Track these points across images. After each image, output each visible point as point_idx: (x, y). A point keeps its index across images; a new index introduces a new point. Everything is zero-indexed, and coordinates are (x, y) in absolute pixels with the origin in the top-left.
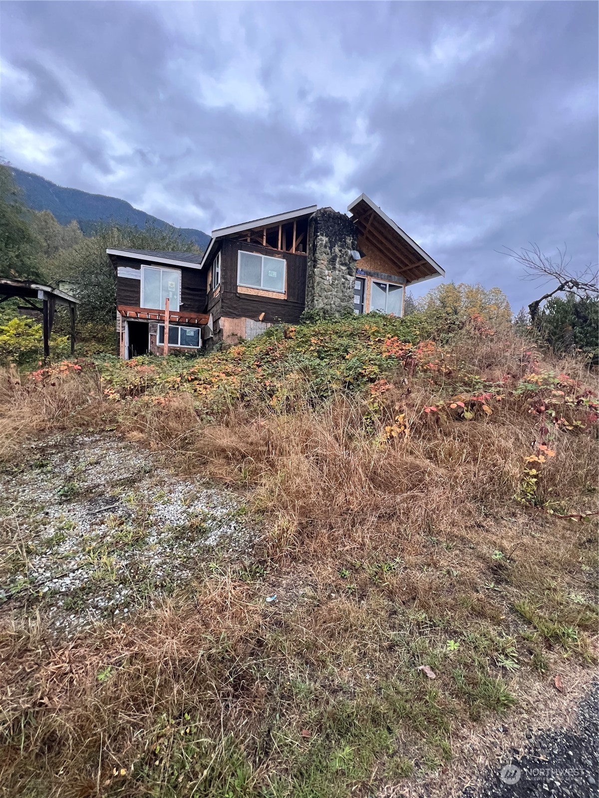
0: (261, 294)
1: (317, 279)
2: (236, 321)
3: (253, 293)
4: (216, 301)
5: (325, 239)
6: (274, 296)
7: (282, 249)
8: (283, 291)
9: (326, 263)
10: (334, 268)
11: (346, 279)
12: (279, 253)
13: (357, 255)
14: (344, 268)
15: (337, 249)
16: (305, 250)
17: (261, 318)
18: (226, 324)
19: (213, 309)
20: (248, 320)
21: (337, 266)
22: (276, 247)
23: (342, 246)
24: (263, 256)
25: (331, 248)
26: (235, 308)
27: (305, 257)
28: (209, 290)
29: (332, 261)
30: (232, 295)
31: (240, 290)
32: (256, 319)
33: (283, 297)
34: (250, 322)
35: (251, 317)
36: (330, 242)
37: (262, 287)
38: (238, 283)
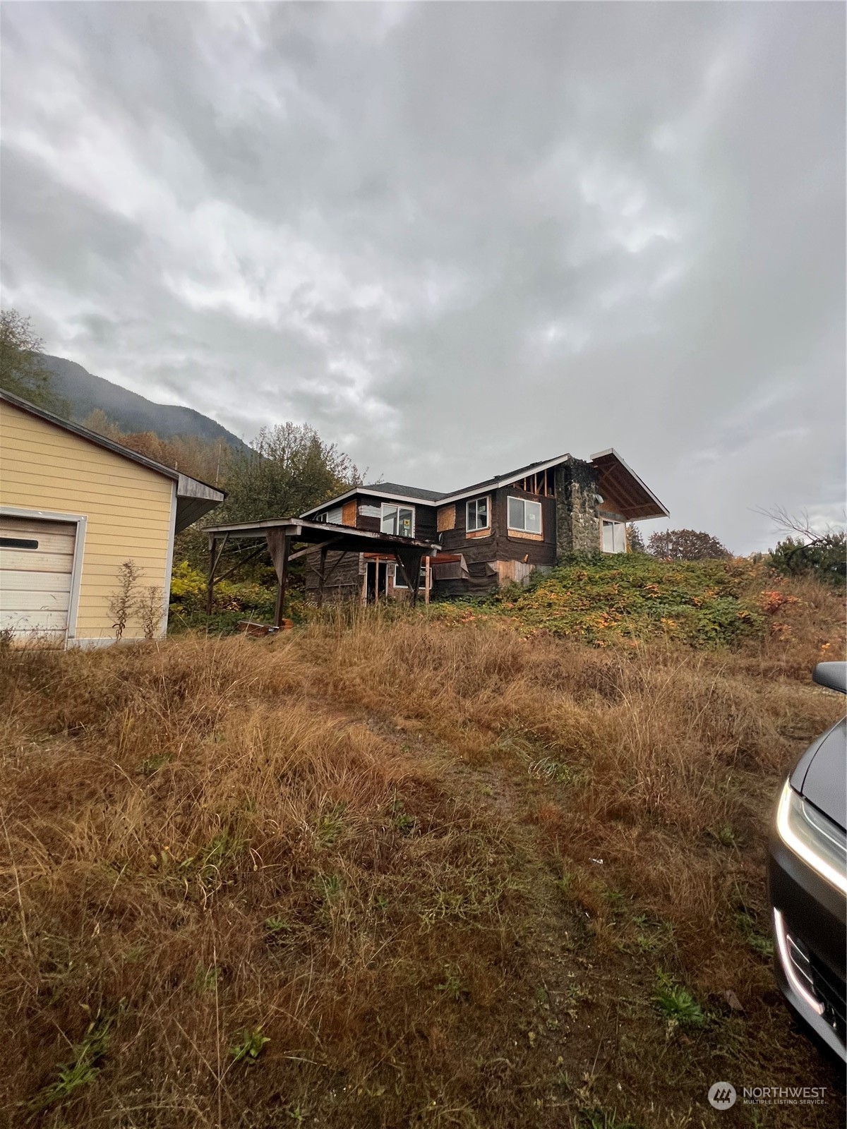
0: (525, 536)
1: (575, 522)
2: (508, 563)
3: (519, 536)
4: (477, 543)
5: (577, 485)
6: (533, 538)
7: (538, 494)
8: (540, 533)
9: (579, 507)
10: (585, 511)
11: (594, 521)
12: (536, 497)
13: (601, 500)
14: (591, 511)
15: (585, 494)
16: (553, 494)
17: (525, 559)
18: (500, 567)
20: (517, 562)
21: (587, 509)
22: (534, 493)
23: (589, 491)
24: (525, 501)
25: (582, 493)
26: (507, 552)
27: (554, 500)
28: (444, 528)
29: (583, 505)
30: (504, 538)
31: (510, 534)
32: (521, 561)
33: (540, 539)
34: (518, 564)
35: (518, 559)
36: (581, 487)
37: (526, 530)
38: (509, 527)
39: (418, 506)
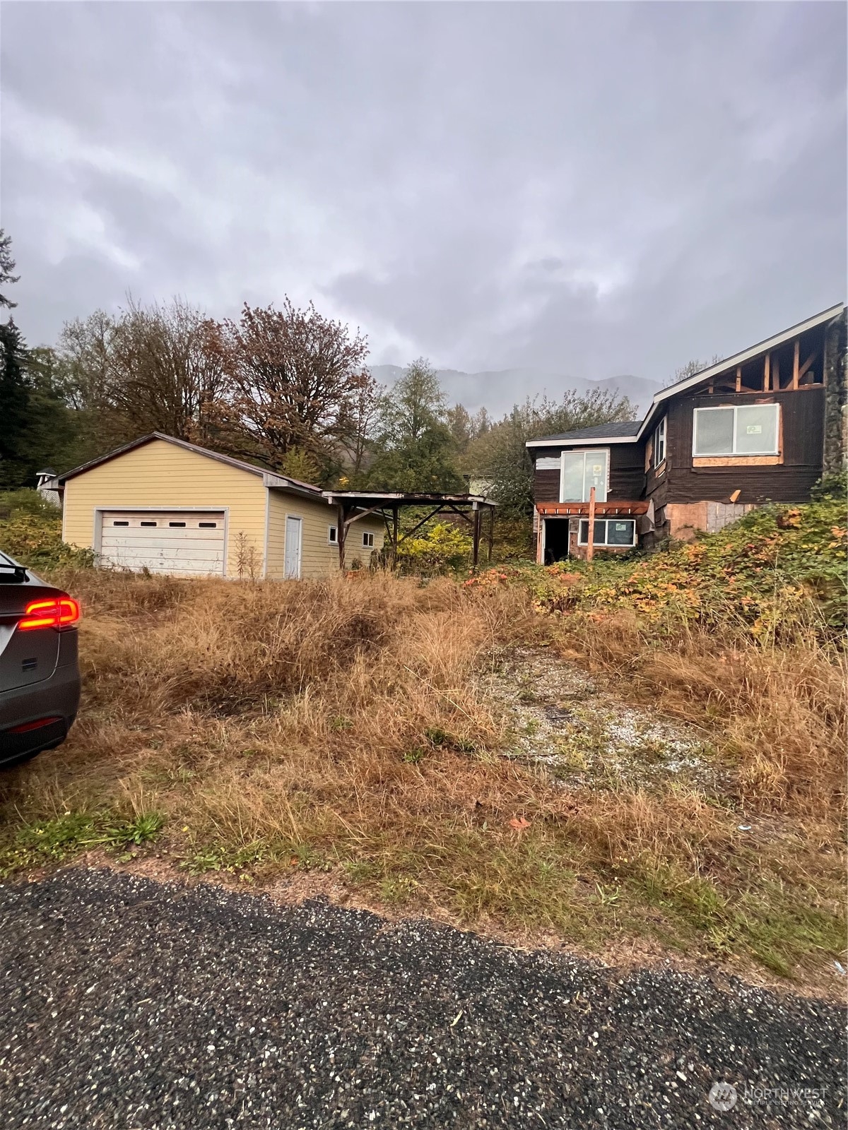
0: (734, 462)
3: (719, 463)
4: (660, 482)
6: (758, 462)
7: (771, 388)
8: (776, 452)
12: (765, 396)
16: (819, 380)
17: (734, 498)
18: (674, 513)
19: (655, 493)
20: (710, 503)
22: (761, 387)
24: (736, 408)
26: (689, 489)
27: (821, 391)
28: (648, 467)
30: (685, 471)
31: (696, 464)
32: (724, 501)
33: (774, 461)
34: (715, 507)
35: (715, 499)
37: (735, 452)
38: (694, 454)
39: (612, 446)
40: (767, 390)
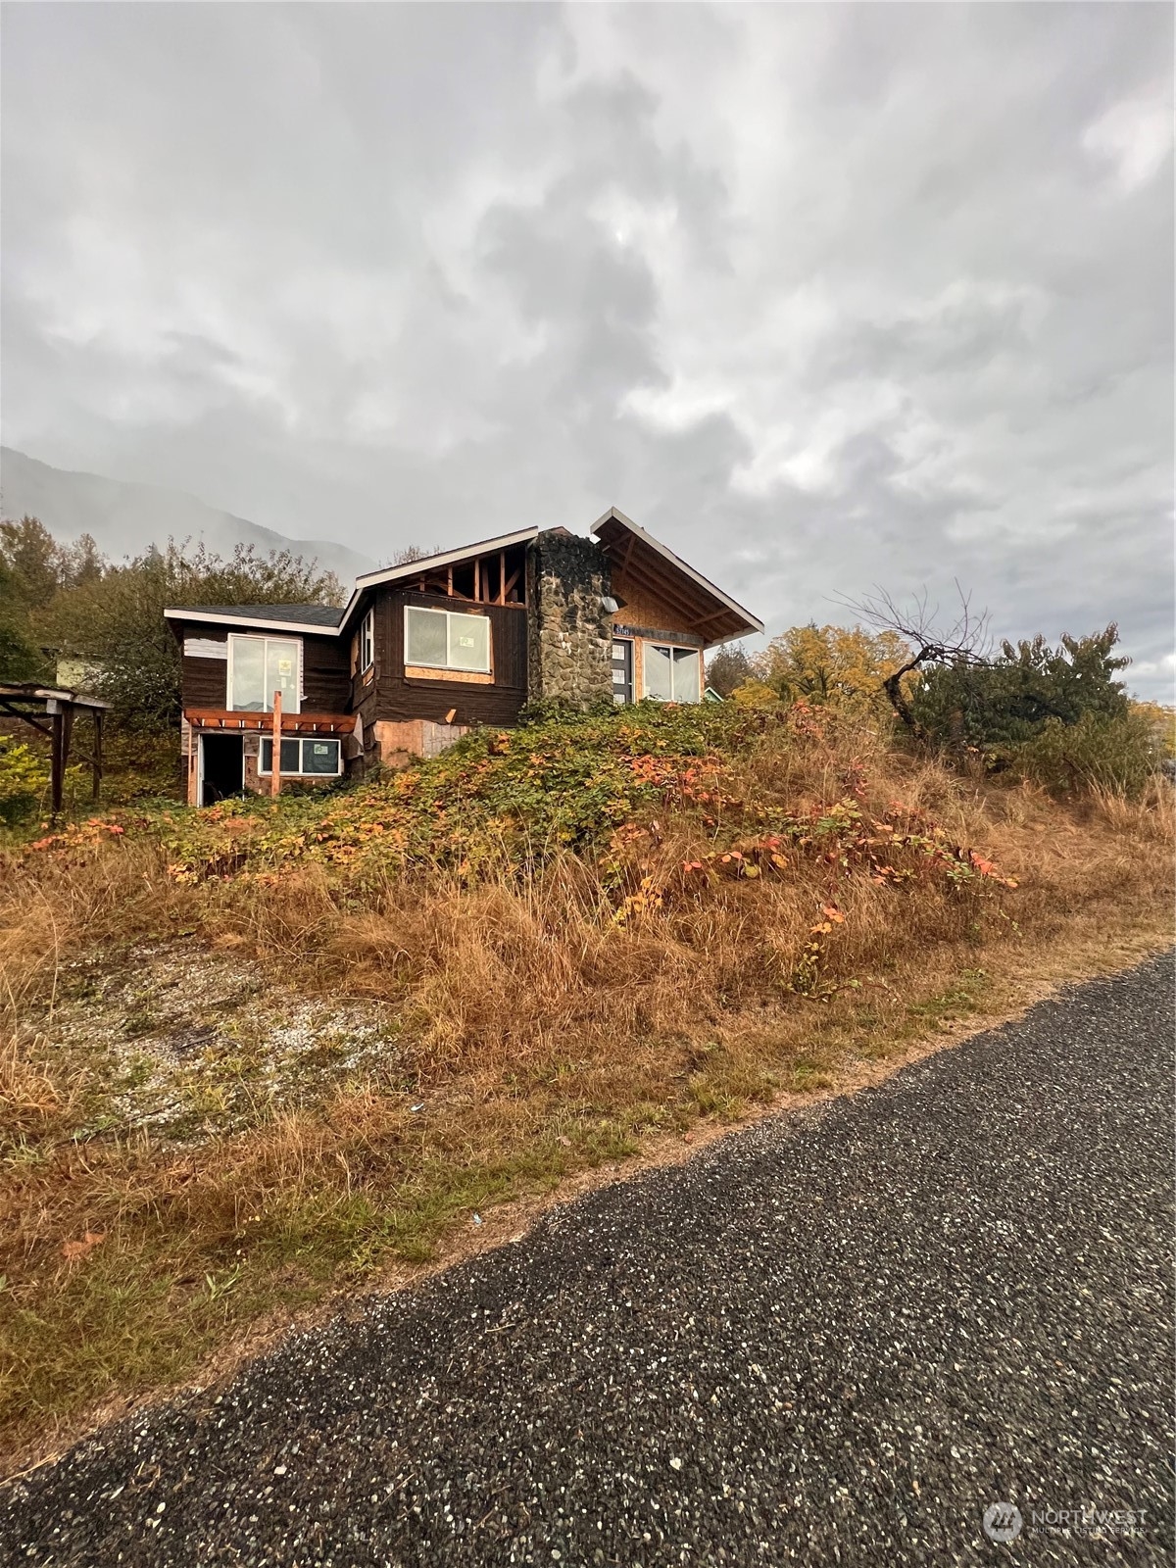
0: (448, 676)
2: (404, 726)
3: (433, 676)
4: (368, 692)
5: (555, 581)
6: (472, 679)
7: (481, 598)
8: (488, 670)
9: (558, 620)
10: (574, 628)
11: (597, 645)
12: (476, 606)
13: (612, 605)
14: (590, 627)
15: (576, 596)
16: (522, 599)
18: (386, 733)
19: (361, 707)
20: (425, 722)
21: (579, 623)
22: (472, 596)
23: (585, 591)
24: (449, 613)
25: (566, 595)
26: (402, 705)
27: (523, 611)
28: (354, 671)
29: (570, 616)
30: (396, 681)
31: (409, 673)
33: (488, 680)
34: (431, 728)
35: (431, 718)
36: (564, 584)
37: (450, 665)
38: (406, 661)
39: (305, 637)
40: (477, 600)
